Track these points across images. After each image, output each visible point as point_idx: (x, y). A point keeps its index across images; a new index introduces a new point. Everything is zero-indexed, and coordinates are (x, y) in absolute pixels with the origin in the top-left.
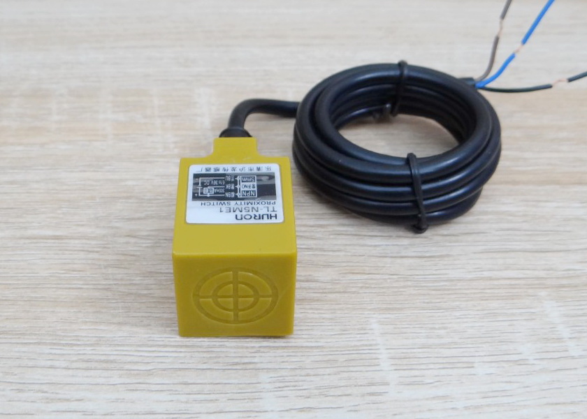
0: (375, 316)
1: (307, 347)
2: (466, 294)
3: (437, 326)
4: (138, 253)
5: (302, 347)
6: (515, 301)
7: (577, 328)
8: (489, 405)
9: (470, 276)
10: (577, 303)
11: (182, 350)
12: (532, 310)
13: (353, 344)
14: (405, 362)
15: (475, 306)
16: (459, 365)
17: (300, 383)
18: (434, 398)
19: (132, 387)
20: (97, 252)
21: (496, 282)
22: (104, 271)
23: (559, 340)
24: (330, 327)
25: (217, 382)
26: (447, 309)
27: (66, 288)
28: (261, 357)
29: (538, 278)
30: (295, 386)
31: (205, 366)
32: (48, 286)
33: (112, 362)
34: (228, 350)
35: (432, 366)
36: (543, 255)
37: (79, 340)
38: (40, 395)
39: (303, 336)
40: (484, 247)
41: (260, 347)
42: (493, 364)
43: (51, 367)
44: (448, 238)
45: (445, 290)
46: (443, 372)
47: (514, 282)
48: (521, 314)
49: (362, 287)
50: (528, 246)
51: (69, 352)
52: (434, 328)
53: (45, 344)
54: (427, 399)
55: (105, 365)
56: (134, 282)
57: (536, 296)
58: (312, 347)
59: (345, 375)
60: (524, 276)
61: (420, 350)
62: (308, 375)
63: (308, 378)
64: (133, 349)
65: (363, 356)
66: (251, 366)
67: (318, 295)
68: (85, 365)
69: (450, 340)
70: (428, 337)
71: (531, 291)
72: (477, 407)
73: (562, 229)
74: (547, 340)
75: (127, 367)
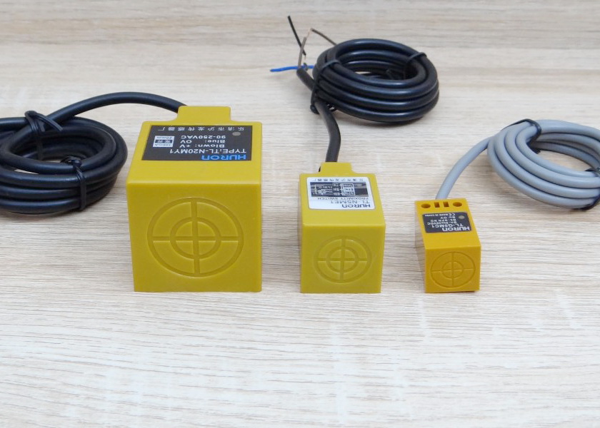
0: (420, 296)
2: (495, 287)
3: (468, 305)
5: (363, 311)
6: (534, 293)
7: (580, 312)
8: (498, 353)
9: (501, 277)
10: (584, 297)
11: (277, 308)
12: (546, 300)
13: (402, 312)
14: (439, 324)
15: (501, 295)
16: (480, 329)
17: (359, 331)
18: (457, 346)
19: (239, 326)
21: (521, 281)
23: (564, 318)
24: (386, 301)
25: (300, 327)
28: (332, 315)
29: (556, 280)
30: (354, 333)
31: (291, 318)
33: (228, 312)
34: (310, 310)
35: (459, 328)
36: (564, 266)
42: (507, 330)
44: (488, 252)
46: (467, 332)
47: (535, 282)
48: (536, 301)
50: (553, 260)
51: (200, 305)
52: (465, 306)
53: (183, 299)
54: (451, 346)
55: (223, 313)
57: (552, 291)
58: (370, 312)
59: (393, 329)
60: (545, 279)
61: (452, 318)
62: (365, 327)
63: (365, 329)
65: (408, 319)
66: (324, 320)
68: (210, 312)
69: (476, 314)
70: (460, 311)
71: (548, 288)
72: (488, 353)
73: (584, 250)
74: (554, 318)
75: (238, 315)
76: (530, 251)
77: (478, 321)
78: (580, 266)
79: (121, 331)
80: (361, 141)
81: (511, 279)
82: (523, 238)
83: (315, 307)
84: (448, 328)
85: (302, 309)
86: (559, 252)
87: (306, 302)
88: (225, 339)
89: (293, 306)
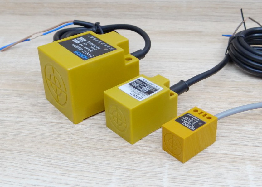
0: (168, 162)
1: (136, 170)
2: (212, 159)
4: (84, 131)
6: (234, 164)
7: (258, 177)
9: (217, 152)
11: (86, 165)
12: (240, 168)
13: (155, 171)
14: (174, 180)
15: (214, 163)
16: (197, 184)
17: (127, 182)
19: (62, 174)
20: (69, 129)
21: (228, 156)
22: (69, 135)
23: (248, 180)
24: (148, 164)
25: (95, 177)
26: (201, 163)
27: (53, 140)
28: (116, 171)
29: (249, 156)
30: (124, 182)
31: (92, 171)
32: (47, 138)
33: (59, 165)
34: (104, 167)
35: (184, 183)
36: (255, 148)
37: (50, 157)
38: (30, 173)
39: (136, 166)
40: (229, 142)
41: (117, 167)
43: (37, 165)
45: (203, 156)
47: (236, 156)
48: (234, 169)
50: (250, 144)
51: (45, 160)
52: (192, 169)
53: (38, 157)
55: (56, 166)
56: (78, 140)
57: (244, 163)
59: (147, 181)
61: (182, 176)
63: (131, 180)
64: (69, 162)
65: (157, 176)
66: (110, 173)
67: (148, 152)
68: (49, 165)
69: (197, 174)
70: (188, 172)
71: (243, 161)
74: (242, 180)
75: (64, 168)
76: (238, 137)
77: (197, 179)
80: (163, 71)
82: (236, 130)
83: (107, 165)
84: (179, 182)
85: (100, 166)
86: (255, 139)
87: (103, 162)
88: (52, 182)
89: (96, 164)
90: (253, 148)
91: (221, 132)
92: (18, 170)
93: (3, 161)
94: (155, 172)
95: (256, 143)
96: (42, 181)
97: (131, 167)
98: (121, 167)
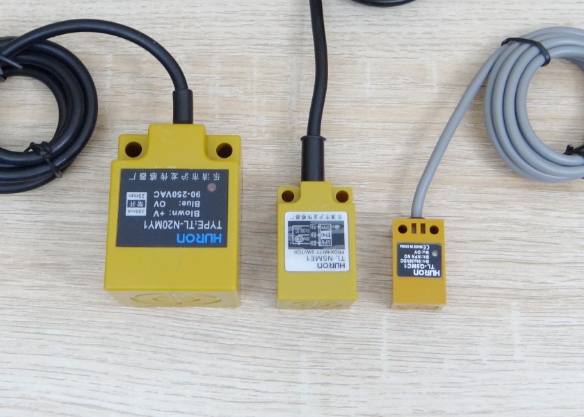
1: (335, 336)
2: (457, 300)
3: (427, 326)
5: (332, 336)
6: (490, 309)
7: (527, 337)
8: (443, 393)
9: (464, 283)
10: (537, 315)
11: (255, 331)
12: (500, 318)
13: (366, 336)
15: (459, 311)
16: (434, 360)
17: (326, 364)
18: (409, 384)
19: (221, 356)
21: (482, 291)
23: (511, 345)
24: (354, 321)
25: (273, 357)
28: (304, 341)
29: (516, 289)
30: (321, 366)
31: (267, 345)
33: (210, 336)
34: (284, 333)
35: (415, 359)
36: (528, 266)
37: (190, 317)
38: (167, 357)
39: (334, 327)
40: (485, 256)
41: (304, 333)
42: (457, 362)
43: (173, 336)
44: (459, 244)
46: (421, 365)
48: (491, 321)
49: (382, 288)
50: (519, 257)
51: (184, 326)
52: (425, 328)
53: (169, 318)
54: (404, 384)
55: (205, 338)
57: (507, 305)
58: (338, 337)
59: (355, 361)
60: (506, 286)
61: (410, 346)
62: (332, 359)
63: (331, 361)
64: (223, 327)
66: (296, 348)
68: (194, 337)
69: (433, 339)
70: (419, 335)
71: (505, 301)
72: (435, 394)
73: (553, 241)
74: (502, 345)
75: (219, 341)
76: (499, 242)
77: (433, 349)
78: (542, 266)
79: (115, 363)
81: (472, 286)
82: (496, 220)
83: (287, 329)
84: (405, 359)
85: (276, 333)
86: (528, 243)
87: (280, 323)
88: (208, 375)
89: (270, 327)
90: (523, 266)
91: (471, 229)
92: (145, 351)
93: (115, 334)
94: (367, 338)
95: (530, 254)
96: (193, 372)
97: (326, 330)
98: (312, 332)
